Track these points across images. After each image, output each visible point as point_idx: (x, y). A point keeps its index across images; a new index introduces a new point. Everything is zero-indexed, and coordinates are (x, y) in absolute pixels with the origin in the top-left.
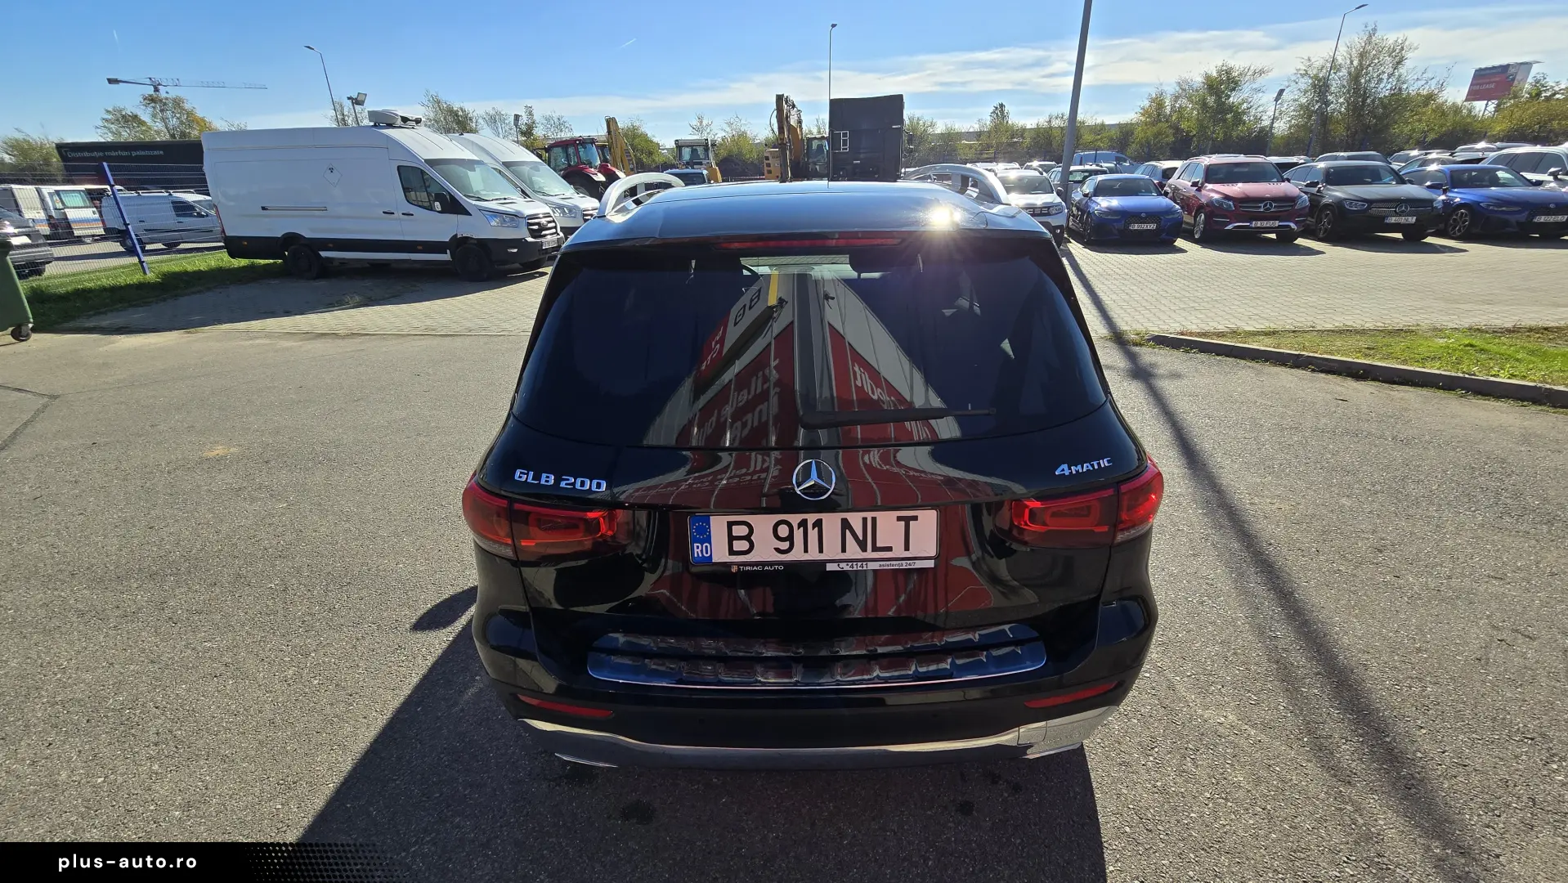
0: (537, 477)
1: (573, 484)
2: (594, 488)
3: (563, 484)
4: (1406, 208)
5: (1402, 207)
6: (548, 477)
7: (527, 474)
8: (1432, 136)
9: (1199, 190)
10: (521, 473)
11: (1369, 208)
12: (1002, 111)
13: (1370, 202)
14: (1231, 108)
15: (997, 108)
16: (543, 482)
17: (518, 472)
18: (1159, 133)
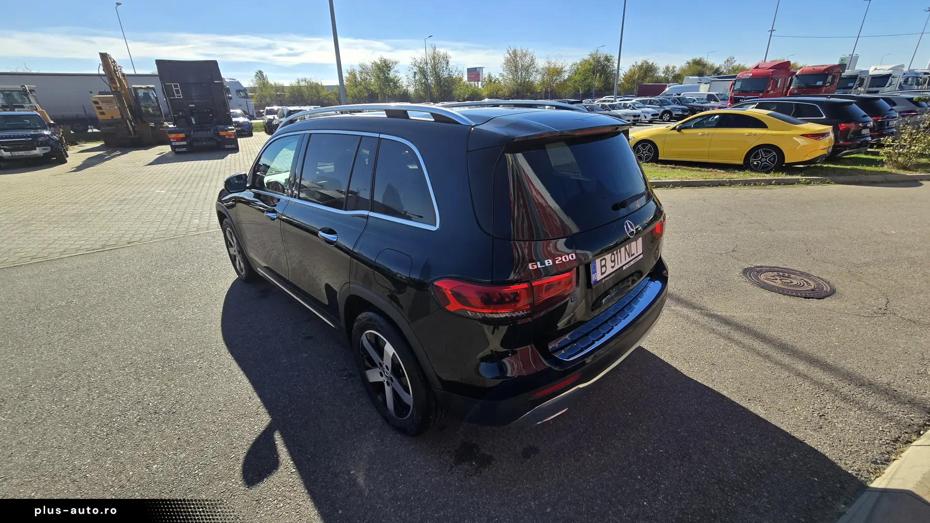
0: (542, 263)
1: (562, 260)
2: (571, 258)
3: (557, 262)
6: (548, 261)
7: (536, 264)
8: (466, 96)
10: (532, 265)
12: (262, 75)
14: (391, 80)
15: (257, 73)
16: (547, 265)
17: (530, 265)
18: (360, 91)
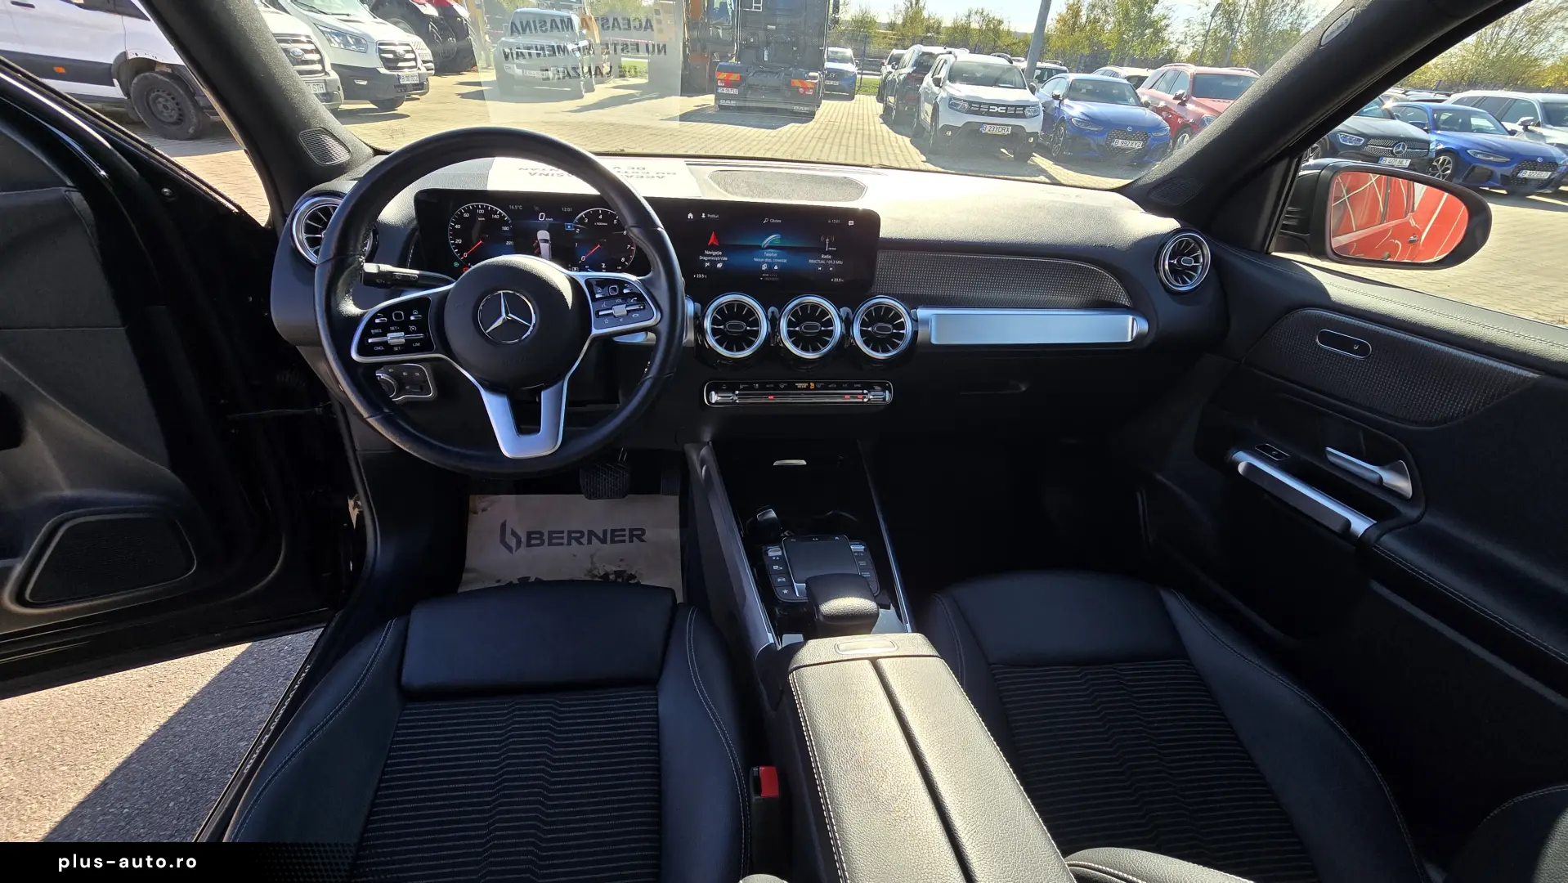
4: (1404, 148)
5: (1399, 147)
9: (1183, 104)
11: (1365, 144)
13: (1368, 137)
